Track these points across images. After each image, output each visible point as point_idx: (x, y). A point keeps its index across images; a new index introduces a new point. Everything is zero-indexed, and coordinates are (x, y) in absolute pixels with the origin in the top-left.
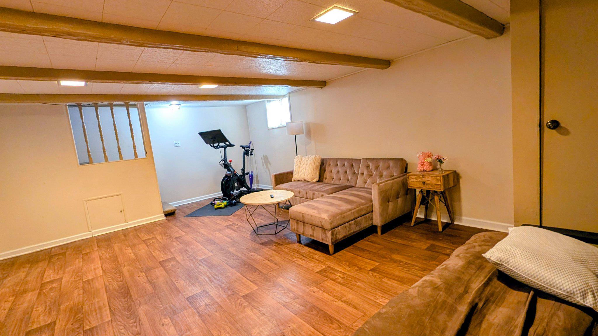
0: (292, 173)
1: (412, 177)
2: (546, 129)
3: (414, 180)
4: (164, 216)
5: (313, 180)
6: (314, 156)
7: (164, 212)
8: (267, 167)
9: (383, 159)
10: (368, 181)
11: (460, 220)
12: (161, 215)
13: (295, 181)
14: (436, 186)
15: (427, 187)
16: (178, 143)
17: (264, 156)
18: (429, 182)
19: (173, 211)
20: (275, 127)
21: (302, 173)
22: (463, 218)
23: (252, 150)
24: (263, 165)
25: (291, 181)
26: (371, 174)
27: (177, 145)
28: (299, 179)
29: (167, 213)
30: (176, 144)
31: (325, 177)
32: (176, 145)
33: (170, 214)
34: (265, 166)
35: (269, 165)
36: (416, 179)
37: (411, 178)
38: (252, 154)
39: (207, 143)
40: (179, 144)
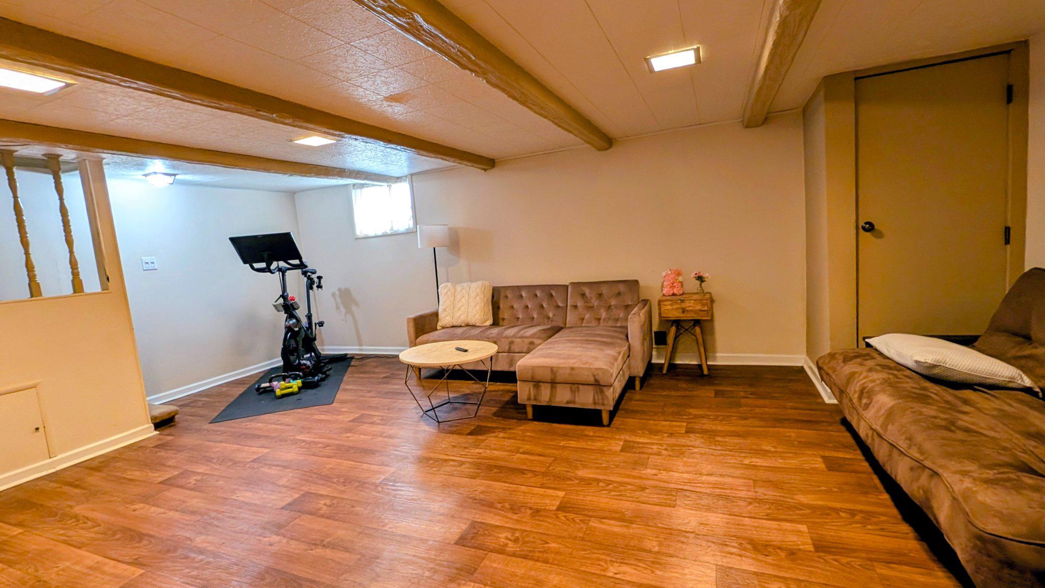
0: (436, 315)
1: (665, 303)
2: (861, 231)
3: (669, 307)
4: (153, 428)
5: (485, 322)
6: (480, 283)
7: (152, 420)
8: (349, 311)
9: (608, 282)
10: (587, 316)
11: (715, 358)
12: (147, 426)
13: (443, 328)
14: (702, 313)
15: (689, 315)
16: (152, 263)
17: (340, 290)
18: (690, 308)
19: (170, 416)
20: (373, 235)
21: (460, 312)
22: (718, 355)
23: (320, 278)
24: (338, 308)
25: (436, 330)
26: (591, 305)
27: (150, 266)
28: (455, 324)
29: (157, 421)
30: (147, 263)
31: (501, 316)
32: (147, 265)
33: (163, 423)
34: (343, 310)
35: (354, 308)
36: (671, 305)
37: (664, 305)
38: (319, 287)
39: (245, 262)
40: (153, 265)
